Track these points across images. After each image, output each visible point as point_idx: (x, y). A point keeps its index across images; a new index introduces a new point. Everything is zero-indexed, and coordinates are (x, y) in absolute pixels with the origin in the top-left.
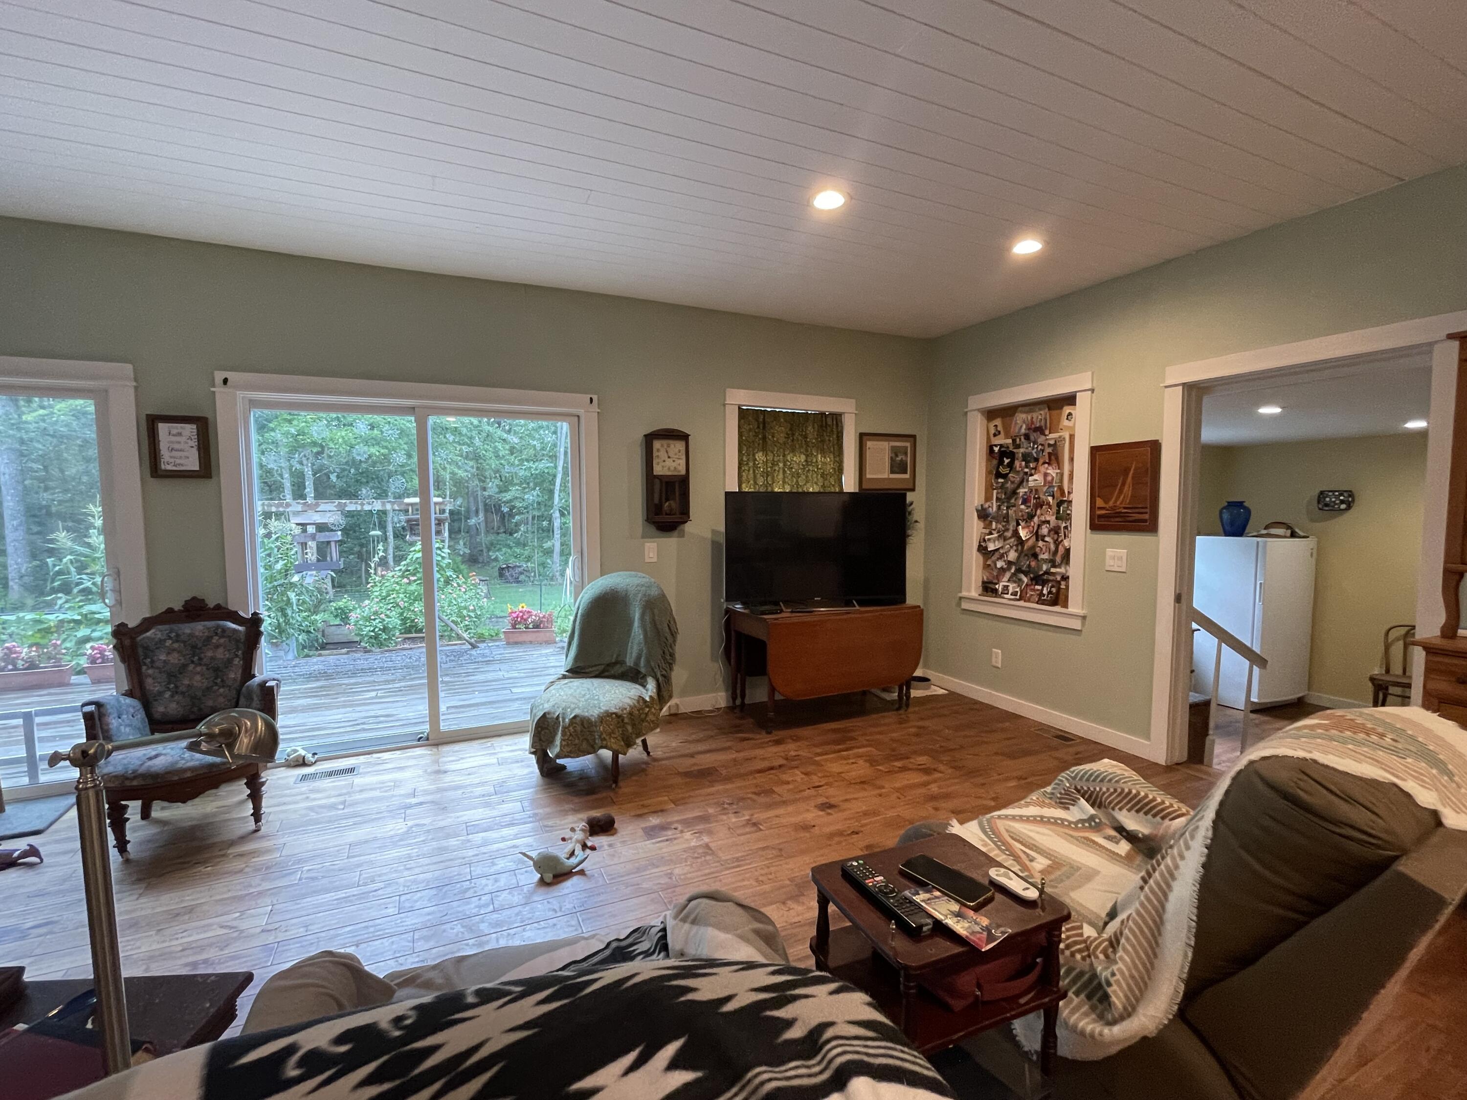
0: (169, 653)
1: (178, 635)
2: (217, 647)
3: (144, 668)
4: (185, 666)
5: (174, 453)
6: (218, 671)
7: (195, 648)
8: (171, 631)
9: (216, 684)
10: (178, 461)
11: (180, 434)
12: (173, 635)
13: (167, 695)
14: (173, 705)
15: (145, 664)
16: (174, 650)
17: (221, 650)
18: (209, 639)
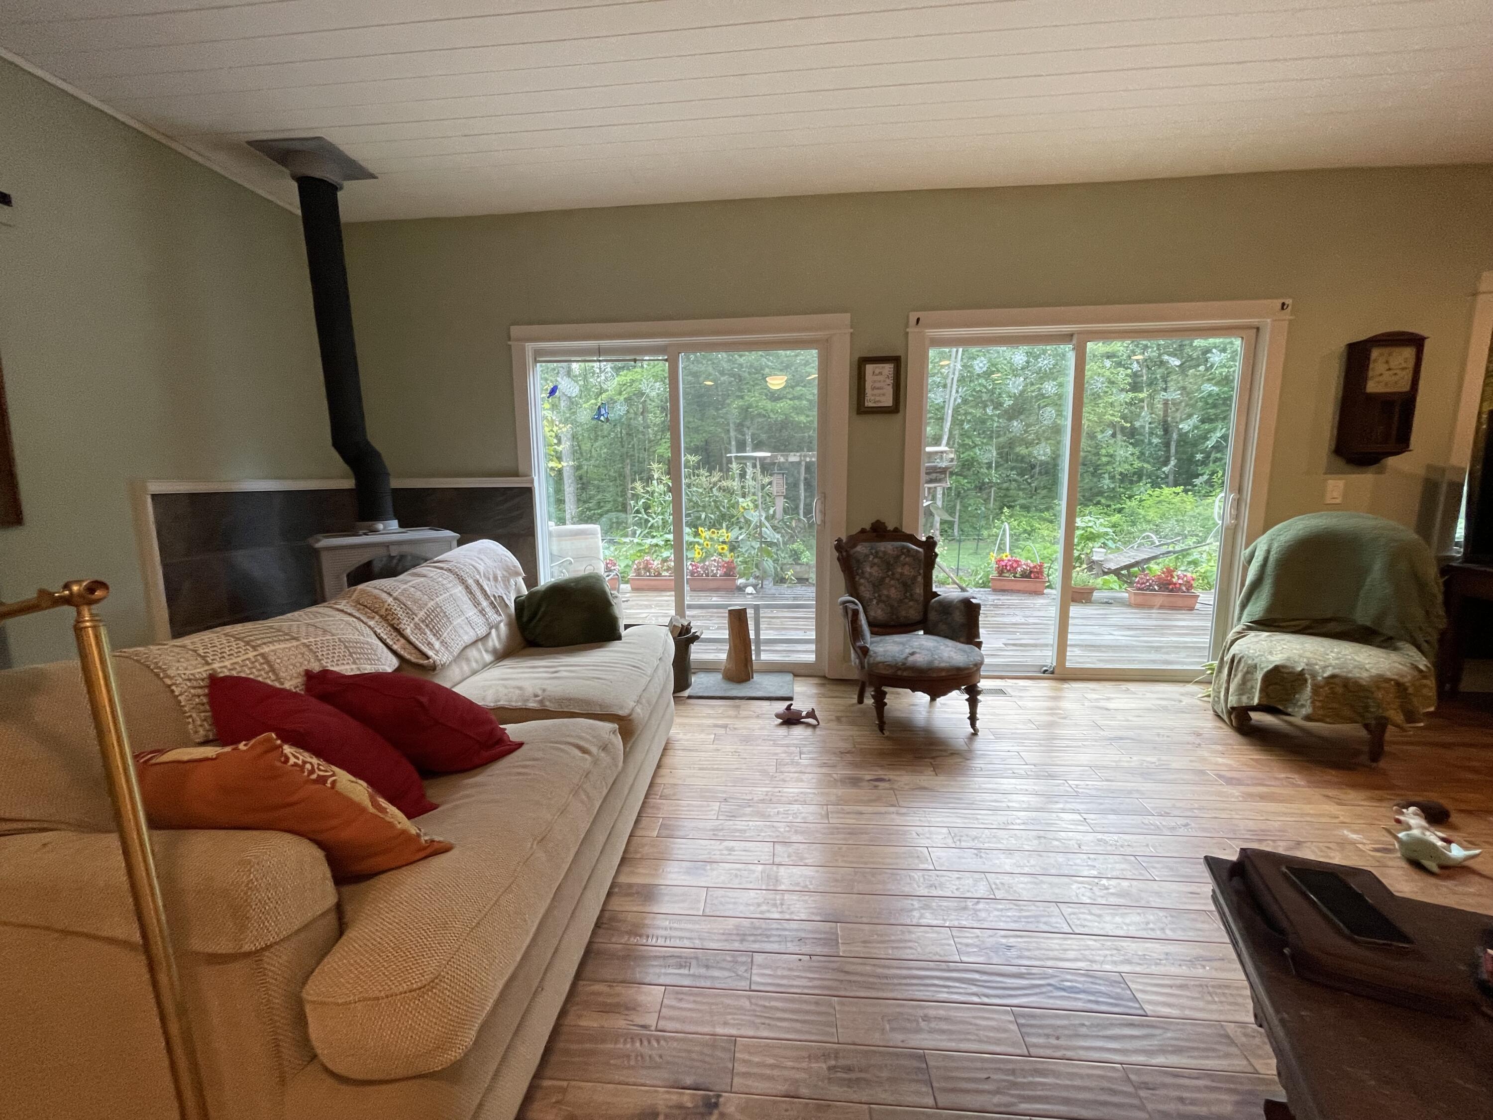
0: (872, 567)
1: (877, 552)
2: (904, 565)
3: (857, 578)
4: (883, 579)
5: (876, 392)
6: (907, 586)
7: (888, 564)
8: (872, 548)
9: (906, 598)
10: (877, 398)
11: (880, 373)
12: (873, 551)
13: (875, 602)
14: (879, 612)
15: (858, 574)
16: (875, 564)
17: (907, 567)
18: (898, 557)
